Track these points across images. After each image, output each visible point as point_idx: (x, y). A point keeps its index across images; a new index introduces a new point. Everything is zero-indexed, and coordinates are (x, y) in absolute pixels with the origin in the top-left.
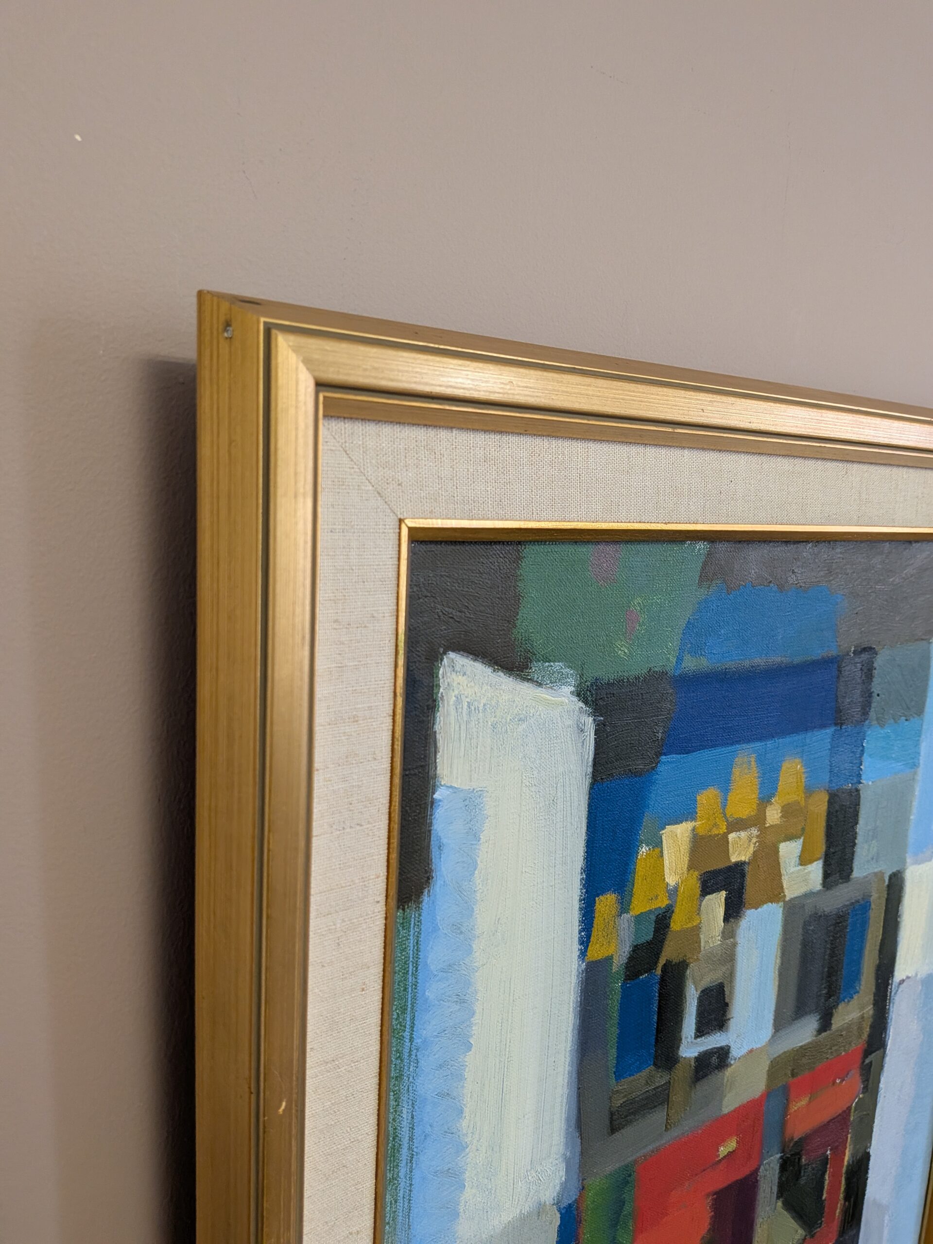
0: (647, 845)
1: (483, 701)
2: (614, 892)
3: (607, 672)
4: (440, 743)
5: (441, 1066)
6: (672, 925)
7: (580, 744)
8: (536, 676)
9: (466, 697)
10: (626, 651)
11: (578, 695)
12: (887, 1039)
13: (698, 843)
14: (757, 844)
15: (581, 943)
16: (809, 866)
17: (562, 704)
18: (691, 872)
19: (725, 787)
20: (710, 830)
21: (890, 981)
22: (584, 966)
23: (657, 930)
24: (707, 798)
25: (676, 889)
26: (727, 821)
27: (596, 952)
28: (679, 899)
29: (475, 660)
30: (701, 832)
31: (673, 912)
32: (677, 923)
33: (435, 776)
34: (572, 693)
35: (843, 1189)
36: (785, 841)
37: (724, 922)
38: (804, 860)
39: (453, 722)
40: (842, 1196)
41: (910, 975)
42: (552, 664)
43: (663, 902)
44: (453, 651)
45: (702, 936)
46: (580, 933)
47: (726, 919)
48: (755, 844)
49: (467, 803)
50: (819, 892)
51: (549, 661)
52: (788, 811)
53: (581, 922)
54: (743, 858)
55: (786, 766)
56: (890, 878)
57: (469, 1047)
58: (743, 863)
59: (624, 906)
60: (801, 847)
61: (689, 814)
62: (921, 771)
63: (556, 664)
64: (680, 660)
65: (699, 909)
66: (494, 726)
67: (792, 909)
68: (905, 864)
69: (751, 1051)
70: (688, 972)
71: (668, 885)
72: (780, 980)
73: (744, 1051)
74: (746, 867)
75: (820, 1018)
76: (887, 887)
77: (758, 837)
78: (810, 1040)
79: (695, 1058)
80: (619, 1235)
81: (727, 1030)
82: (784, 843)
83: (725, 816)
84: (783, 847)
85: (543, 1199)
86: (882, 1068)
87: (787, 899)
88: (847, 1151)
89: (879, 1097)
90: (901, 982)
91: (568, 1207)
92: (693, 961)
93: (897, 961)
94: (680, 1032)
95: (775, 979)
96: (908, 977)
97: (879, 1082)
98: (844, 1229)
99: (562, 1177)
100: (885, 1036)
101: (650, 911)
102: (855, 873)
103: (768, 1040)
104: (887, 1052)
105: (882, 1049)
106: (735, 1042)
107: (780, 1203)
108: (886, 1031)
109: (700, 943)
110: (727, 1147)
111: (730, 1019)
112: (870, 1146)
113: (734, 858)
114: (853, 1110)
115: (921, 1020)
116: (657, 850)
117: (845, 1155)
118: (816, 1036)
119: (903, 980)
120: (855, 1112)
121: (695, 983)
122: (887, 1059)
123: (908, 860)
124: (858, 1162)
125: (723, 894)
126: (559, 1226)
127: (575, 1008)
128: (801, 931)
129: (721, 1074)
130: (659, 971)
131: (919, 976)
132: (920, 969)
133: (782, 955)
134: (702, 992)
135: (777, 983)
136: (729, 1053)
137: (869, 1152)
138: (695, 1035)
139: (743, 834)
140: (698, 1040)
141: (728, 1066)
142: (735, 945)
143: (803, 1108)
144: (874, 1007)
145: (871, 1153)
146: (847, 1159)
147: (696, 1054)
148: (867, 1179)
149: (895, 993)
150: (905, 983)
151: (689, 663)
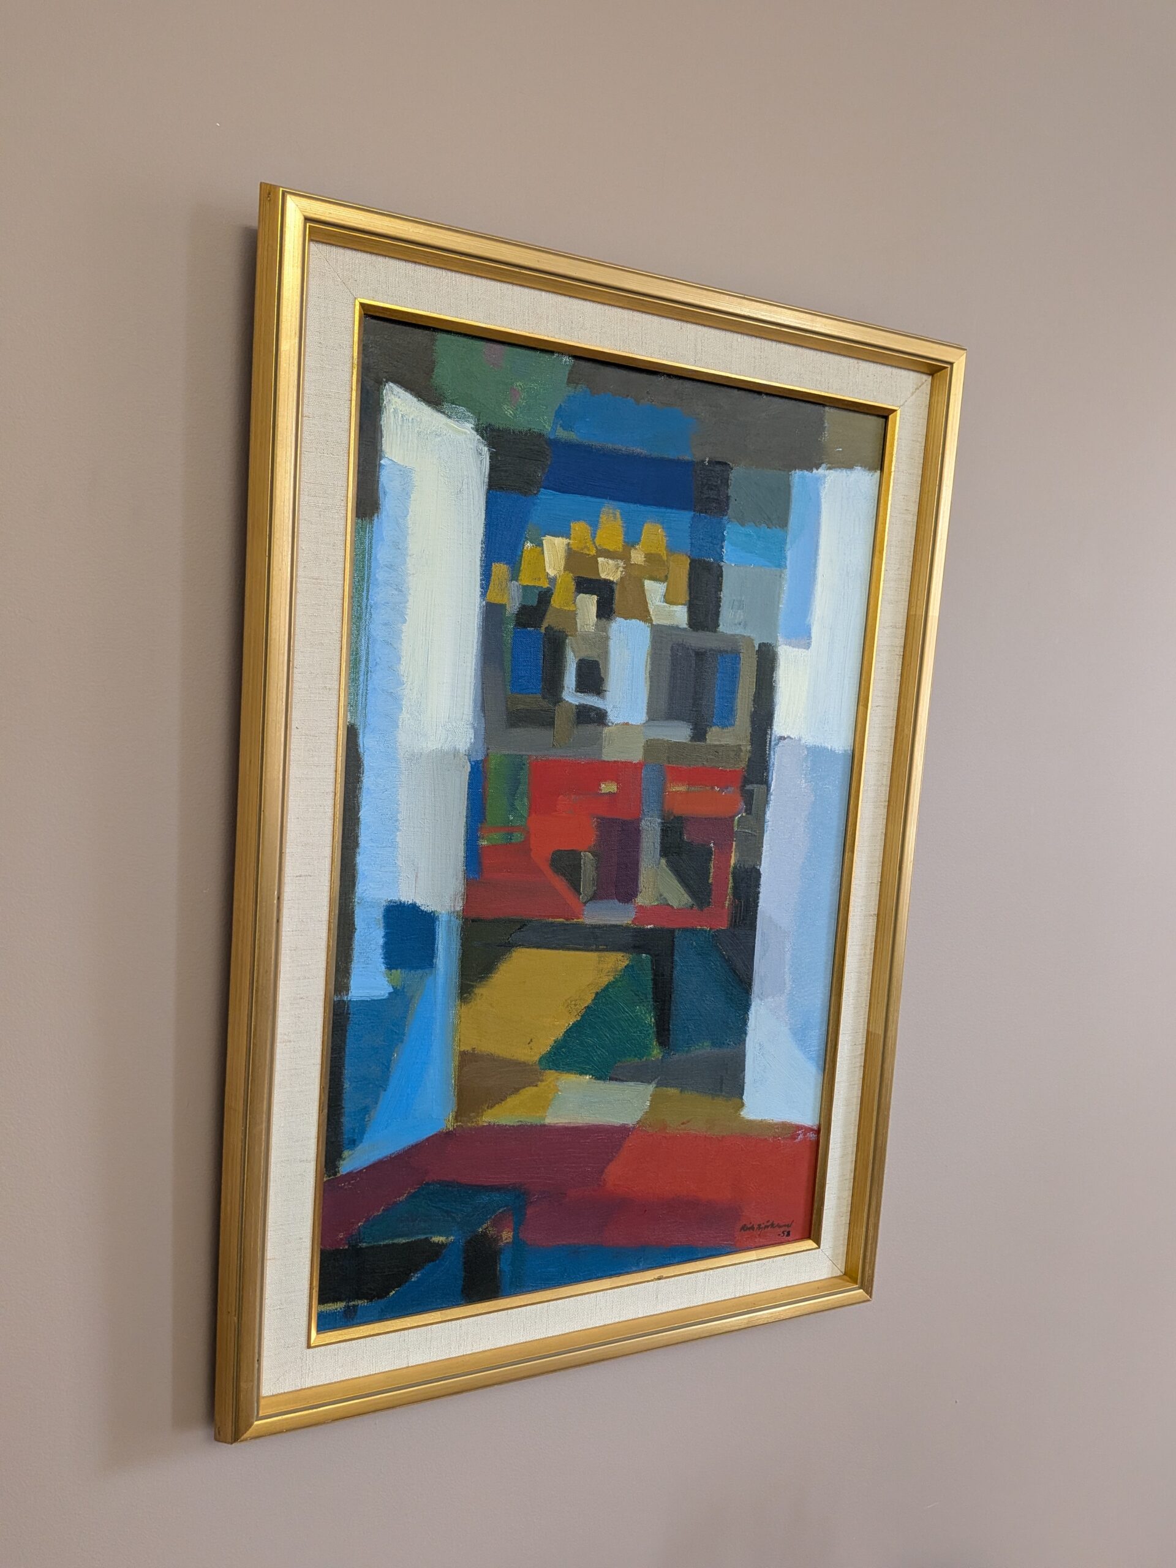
0: (531, 542)
1: (412, 416)
2: (507, 564)
3: (499, 424)
4: (384, 433)
5: (385, 624)
6: (552, 602)
7: (479, 462)
8: (447, 411)
9: (401, 411)
10: (511, 412)
11: (477, 431)
12: (770, 778)
13: (572, 558)
14: (624, 573)
15: (482, 587)
16: (674, 606)
17: (465, 433)
18: (567, 572)
19: (594, 525)
20: (582, 549)
21: (769, 732)
22: (484, 603)
23: (539, 602)
24: (579, 528)
25: (555, 579)
26: (596, 547)
27: (494, 597)
28: (558, 587)
29: (406, 391)
30: (574, 548)
31: (552, 594)
32: (556, 602)
33: (381, 451)
34: (473, 428)
35: (730, 885)
36: (650, 579)
37: (597, 617)
38: (668, 599)
39: (392, 423)
40: (730, 891)
41: (792, 736)
42: (457, 406)
43: (546, 585)
44: (392, 382)
45: (578, 620)
46: (481, 580)
47: (599, 615)
48: (622, 572)
49: (402, 473)
50: (684, 629)
52: (649, 557)
53: (482, 574)
54: (612, 579)
55: (647, 527)
56: (760, 645)
57: (405, 621)
58: (612, 582)
59: (515, 575)
60: (664, 589)
61: (563, 532)
62: (787, 572)
63: (461, 407)
64: (554, 430)
65: (575, 601)
66: (419, 433)
67: (660, 634)
68: (777, 640)
69: (627, 724)
70: (567, 641)
71: (548, 574)
72: (651, 682)
73: (620, 720)
74: (614, 586)
75: (694, 729)
76: (757, 651)
77: (624, 568)
78: (684, 741)
79: (576, 706)
80: (517, 803)
81: (603, 698)
82: (649, 581)
83: (594, 543)
84: (648, 584)
85: (458, 747)
86: (766, 802)
87: (654, 623)
88: (733, 855)
89: (765, 826)
90: (782, 738)
91: (477, 762)
92: (571, 635)
93: (776, 718)
94: (563, 681)
95: (646, 679)
96: (789, 737)
97: (765, 813)
98: (735, 922)
99: (471, 739)
100: (767, 776)
101: (534, 587)
102: (721, 628)
103: (642, 722)
104: (771, 791)
105: (765, 786)
106: (612, 710)
107: (663, 861)
108: (768, 773)
109: (576, 624)
110: (608, 787)
111: (605, 691)
112: (760, 865)
113: (603, 576)
114: (736, 822)
115: (810, 782)
116: (539, 549)
117: (731, 857)
118: (691, 741)
119: (784, 737)
120: (738, 825)
121: (573, 651)
122: (772, 797)
123: (780, 639)
124: (746, 871)
125: (595, 598)
126: (470, 772)
127: (478, 628)
128: (669, 652)
129: (599, 728)
130: (543, 630)
131: (803, 742)
132: (803, 737)
133: (652, 664)
134: (580, 660)
135: (648, 683)
136: (606, 716)
137: (759, 870)
138: (576, 689)
139: (610, 562)
140: (579, 694)
141: (606, 725)
142: (607, 638)
143: (681, 793)
144: (752, 744)
145: (761, 872)
146: (733, 862)
147: (577, 704)
148: (759, 893)
149: (776, 745)
150: (786, 741)
151: (562, 434)
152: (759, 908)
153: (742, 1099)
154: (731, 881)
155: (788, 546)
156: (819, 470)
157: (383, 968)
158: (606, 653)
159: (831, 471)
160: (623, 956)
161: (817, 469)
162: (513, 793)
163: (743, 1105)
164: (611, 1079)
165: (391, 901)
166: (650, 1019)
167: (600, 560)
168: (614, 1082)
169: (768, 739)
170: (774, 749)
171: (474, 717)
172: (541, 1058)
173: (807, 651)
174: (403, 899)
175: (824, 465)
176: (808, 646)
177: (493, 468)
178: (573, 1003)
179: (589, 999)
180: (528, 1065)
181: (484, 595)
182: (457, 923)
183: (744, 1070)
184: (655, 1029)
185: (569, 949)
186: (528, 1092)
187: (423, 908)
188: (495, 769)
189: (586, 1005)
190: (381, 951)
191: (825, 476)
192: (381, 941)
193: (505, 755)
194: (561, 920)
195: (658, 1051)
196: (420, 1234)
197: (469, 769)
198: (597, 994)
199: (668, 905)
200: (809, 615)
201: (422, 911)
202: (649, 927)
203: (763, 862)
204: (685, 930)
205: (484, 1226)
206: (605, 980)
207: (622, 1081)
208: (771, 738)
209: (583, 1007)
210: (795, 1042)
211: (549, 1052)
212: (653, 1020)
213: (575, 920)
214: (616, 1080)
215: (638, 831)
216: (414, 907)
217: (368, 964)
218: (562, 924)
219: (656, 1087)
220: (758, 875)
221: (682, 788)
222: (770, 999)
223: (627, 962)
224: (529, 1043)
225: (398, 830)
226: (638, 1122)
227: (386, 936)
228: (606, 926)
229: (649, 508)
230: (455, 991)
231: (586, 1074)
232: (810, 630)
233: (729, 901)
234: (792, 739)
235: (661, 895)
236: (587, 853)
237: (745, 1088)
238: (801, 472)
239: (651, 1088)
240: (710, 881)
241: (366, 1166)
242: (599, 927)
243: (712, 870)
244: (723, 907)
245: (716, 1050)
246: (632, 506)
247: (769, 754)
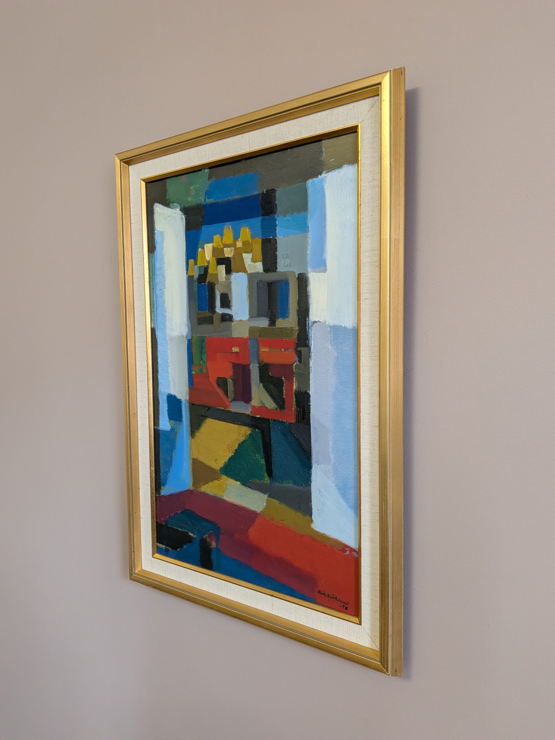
0: (200, 248)
1: (162, 213)
2: (193, 259)
3: (187, 205)
4: (155, 221)
5: (160, 290)
6: (209, 271)
7: (182, 222)
8: (171, 207)
9: (159, 212)
10: (191, 200)
11: (181, 211)
12: (310, 344)
13: (215, 250)
15: (186, 270)
16: (256, 263)
17: (177, 213)
18: (213, 258)
19: (222, 235)
20: (218, 246)
21: (307, 319)
22: (187, 276)
23: (205, 272)
24: (217, 238)
25: (209, 261)
26: (223, 244)
27: (190, 274)
28: (210, 264)
29: (160, 204)
30: (215, 246)
31: (209, 267)
32: (210, 271)
33: (155, 228)
34: (179, 210)
35: (294, 400)
37: (226, 274)
38: (254, 260)
39: (157, 217)
40: (294, 403)
41: (320, 321)
43: (206, 264)
44: (156, 203)
45: (219, 277)
46: (186, 267)
48: (233, 252)
49: (161, 234)
50: (262, 273)
51: (174, 203)
52: (244, 243)
53: (186, 265)
54: (230, 256)
55: (242, 229)
56: (298, 275)
58: (230, 258)
59: (196, 264)
60: (252, 256)
61: (211, 241)
62: (310, 234)
64: (205, 200)
65: (217, 269)
66: (165, 218)
67: (251, 277)
68: (307, 270)
69: (241, 320)
70: (216, 286)
71: (207, 260)
72: (249, 300)
73: (238, 319)
74: (231, 259)
75: (270, 320)
76: (297, 278)
77: (234, 250)
78: (266, 327)
79: (221, 314)
80: (203, 356)
81: (231, 309)
82: (244, 254)
83: (222, 243)
84: (244, 255)
85: (183, 334)
86: (309, 357)
87: (248, 272)
88: (294, 384)
89: (310, 370)
90: (315, 322)
91: (189, 340)
92: (217, 284)
93: (310, 311)
94: (215, 304)
95: (247, 298)
96: (319, 321)
97: (309, 363)
98: (299, 420)
99: (187, 330)
100: (308, 343)
101: (202, 266)
102: (279, 270)
103: (248, 319)
104: (312, 351)
105: (307, 348)
106: (235, 315)
107: (261, 385)
108: (309, 341)
109: (218, 279)
110: (235, 349)
111: (231, 306)
112: (309, 390)
113: (226, 256)
114: (294, 367)
115: (334, 345)
116: (203, 250)
117: (293, 385)
118: (269, 326)
119: (316, 321)
120: (296, 368)
121: (218, 291)
122: (312, 354)
123: (309, 270)
124: (302, 393)
125: (224, 266)
126: (188, 344)
127: (186, 287)
128: (256, 285)
129: (231, 323)
130: (207, 283)
131: (327, 323)
132: (327, 320)
133: (249, 291)
134: (221, 294)
135: (248, 301)
136: (233, 317)
137: (309, 393)
138: (220, 307)
139: (229, 249)
140: (222, 309)
141: (233, 321)
142: (230, 283)
143: (266, 352)
144: (298, 326)
145: (310, 394)
146: (294, 388)
147: (221, 313)
148: (310, 405)
149: (312, 326)
150: (317, 323)
151: (209, 201)
152: (311, 414)
153: (312, 518)
154: (294, 398)
155: (309, 220)
156: (322, 175)
157: (168, 419)
158: (230, 289)
159: (329, 173)
160: (248, 429)
161: (321, 175)
162: (201, 352)
163: (312, 521)
164: (248, 487)
165: (168, 394)
166: (263, 462)
167: (225, 249)
168: (249, 488)
169: (307, 323)
170: (311, 328)
171: (187, 322)
172: (220, 469)
173: (325, 274)
174: (172, 393)
175: (324, 172)
176: (325, 271)
177: (186, 223)
178: (230, 447)
179: (236, 447)
180: (216, 470)
181: (187, 273)
182: (188, 404)
183: (311, 502)
184: (265, 468)
185: (226, 422)
186: (216, 482)
187: (177, 397)
188: (195, 342)
189: (235, 449)
190: (167, 412)
191: (326, 177)
192: (167, 409)
193: (197, 336)
194: (222, 408)
195: (268, 479)
196: (185, 530)
197: (187, 343)
198: (239, 444)
199: (265, 407)
200: (324, 254)
201: (177, 399)
202: (258, 416)
203: (311, 389)
204: (274, 420)
205: (206, 536)
206: (242, 439)
207: (253, 489)
208: (309, 323)
209: (234, 450)
210: (340, 494)
211: (223, 467)
212: (264, 462)
213: (227, 409)
214: (250, 488)
215: (249, 370)
216: (175, 396)
217: (164, 417)
218: (222, 410)
219: (268, 497)
220: (309, 396)
221: (266, 350)
222: (322, 466)
223: (250, 432)
224: (215, 461)
225: (169, 366)
226: (261, 512)
227: (168, 407)
228: (240, 413)
229: (242, 221)
230: (189, 432)
231: (238, 481)
232: (326, 262)
233: (295, 408)
234: (321, 322)
235: (262, 402)
236: (230, 379)
237: (313, 512)
238: (312, 180)
239: (266, 497)
240: (284, 397)
241: (168, 494)
242: (237, 413)
243: (284, 391)
244: (292, 411)
245: (295, 486)
246: (236, 222)
247: (309, 331)
